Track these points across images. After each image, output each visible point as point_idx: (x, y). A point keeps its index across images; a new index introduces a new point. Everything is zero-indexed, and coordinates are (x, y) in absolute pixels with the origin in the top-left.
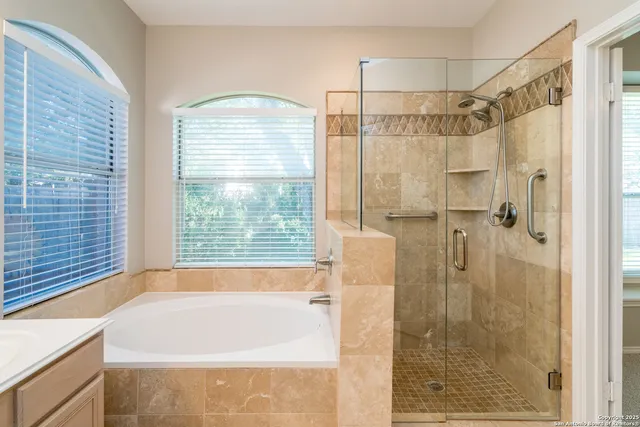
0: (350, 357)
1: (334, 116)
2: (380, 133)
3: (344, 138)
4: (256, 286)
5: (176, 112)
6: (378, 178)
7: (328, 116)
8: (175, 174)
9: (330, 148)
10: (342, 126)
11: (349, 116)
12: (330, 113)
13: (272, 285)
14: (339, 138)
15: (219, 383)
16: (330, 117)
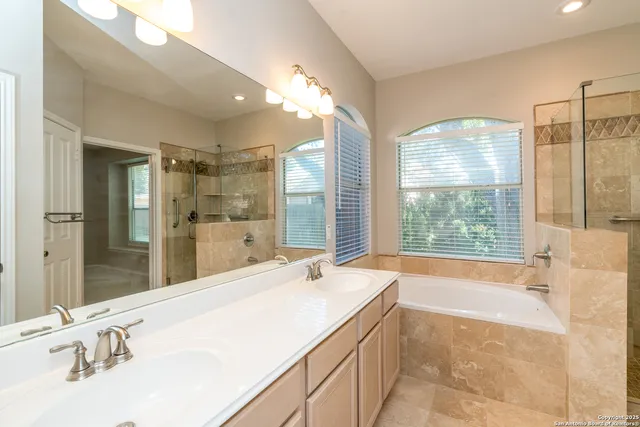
0: (581, 325)
1: (543, 127)
2: (601, 136)
3: (555, 146)
4: (466, 275)
5: (397, 140)
6: (599, 181)
7: (536, 128)
8: (397, 185)
9: (539, 157)
10: (554, 135)
11: (560, 124)
12: (538, 124)
13: (481, 276)
14: (550, 147)
15: (462, 327)
16: (538, 130)
